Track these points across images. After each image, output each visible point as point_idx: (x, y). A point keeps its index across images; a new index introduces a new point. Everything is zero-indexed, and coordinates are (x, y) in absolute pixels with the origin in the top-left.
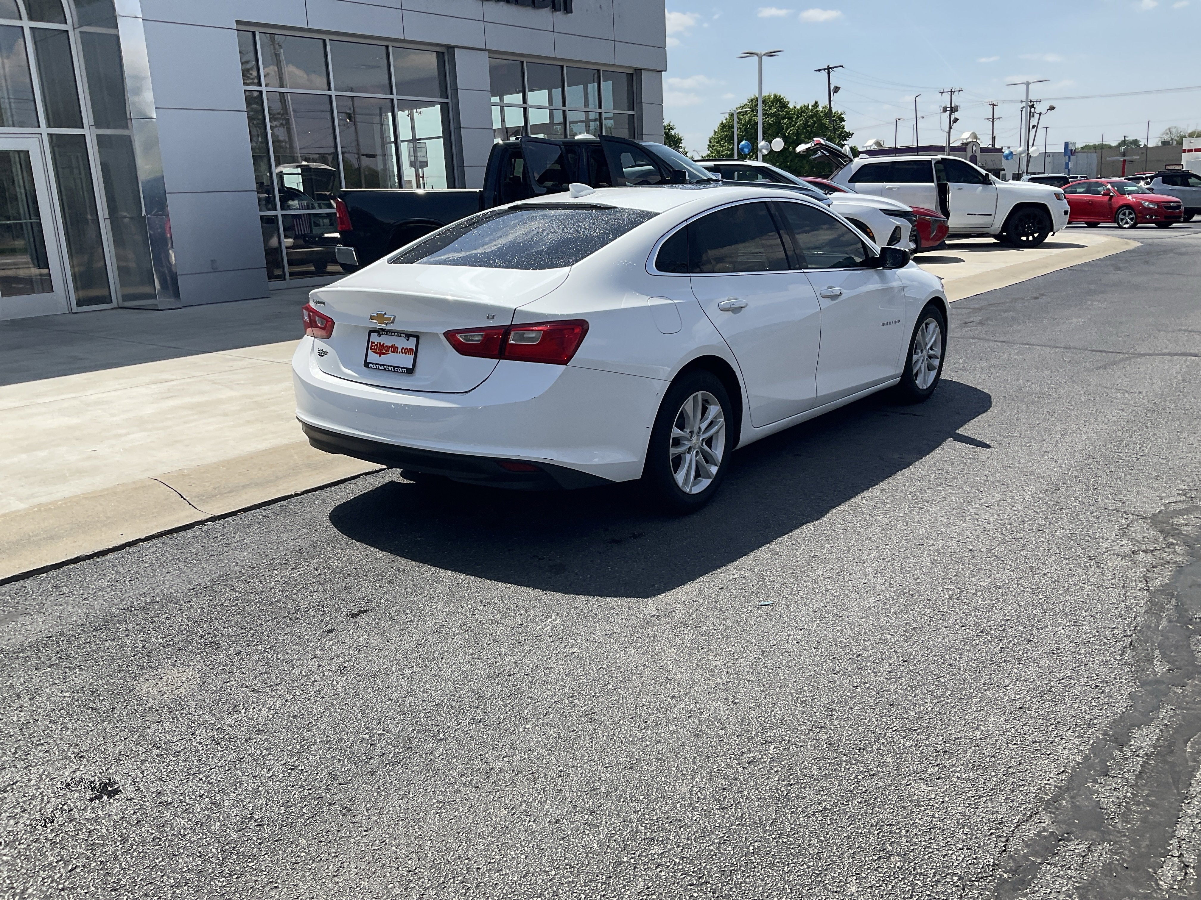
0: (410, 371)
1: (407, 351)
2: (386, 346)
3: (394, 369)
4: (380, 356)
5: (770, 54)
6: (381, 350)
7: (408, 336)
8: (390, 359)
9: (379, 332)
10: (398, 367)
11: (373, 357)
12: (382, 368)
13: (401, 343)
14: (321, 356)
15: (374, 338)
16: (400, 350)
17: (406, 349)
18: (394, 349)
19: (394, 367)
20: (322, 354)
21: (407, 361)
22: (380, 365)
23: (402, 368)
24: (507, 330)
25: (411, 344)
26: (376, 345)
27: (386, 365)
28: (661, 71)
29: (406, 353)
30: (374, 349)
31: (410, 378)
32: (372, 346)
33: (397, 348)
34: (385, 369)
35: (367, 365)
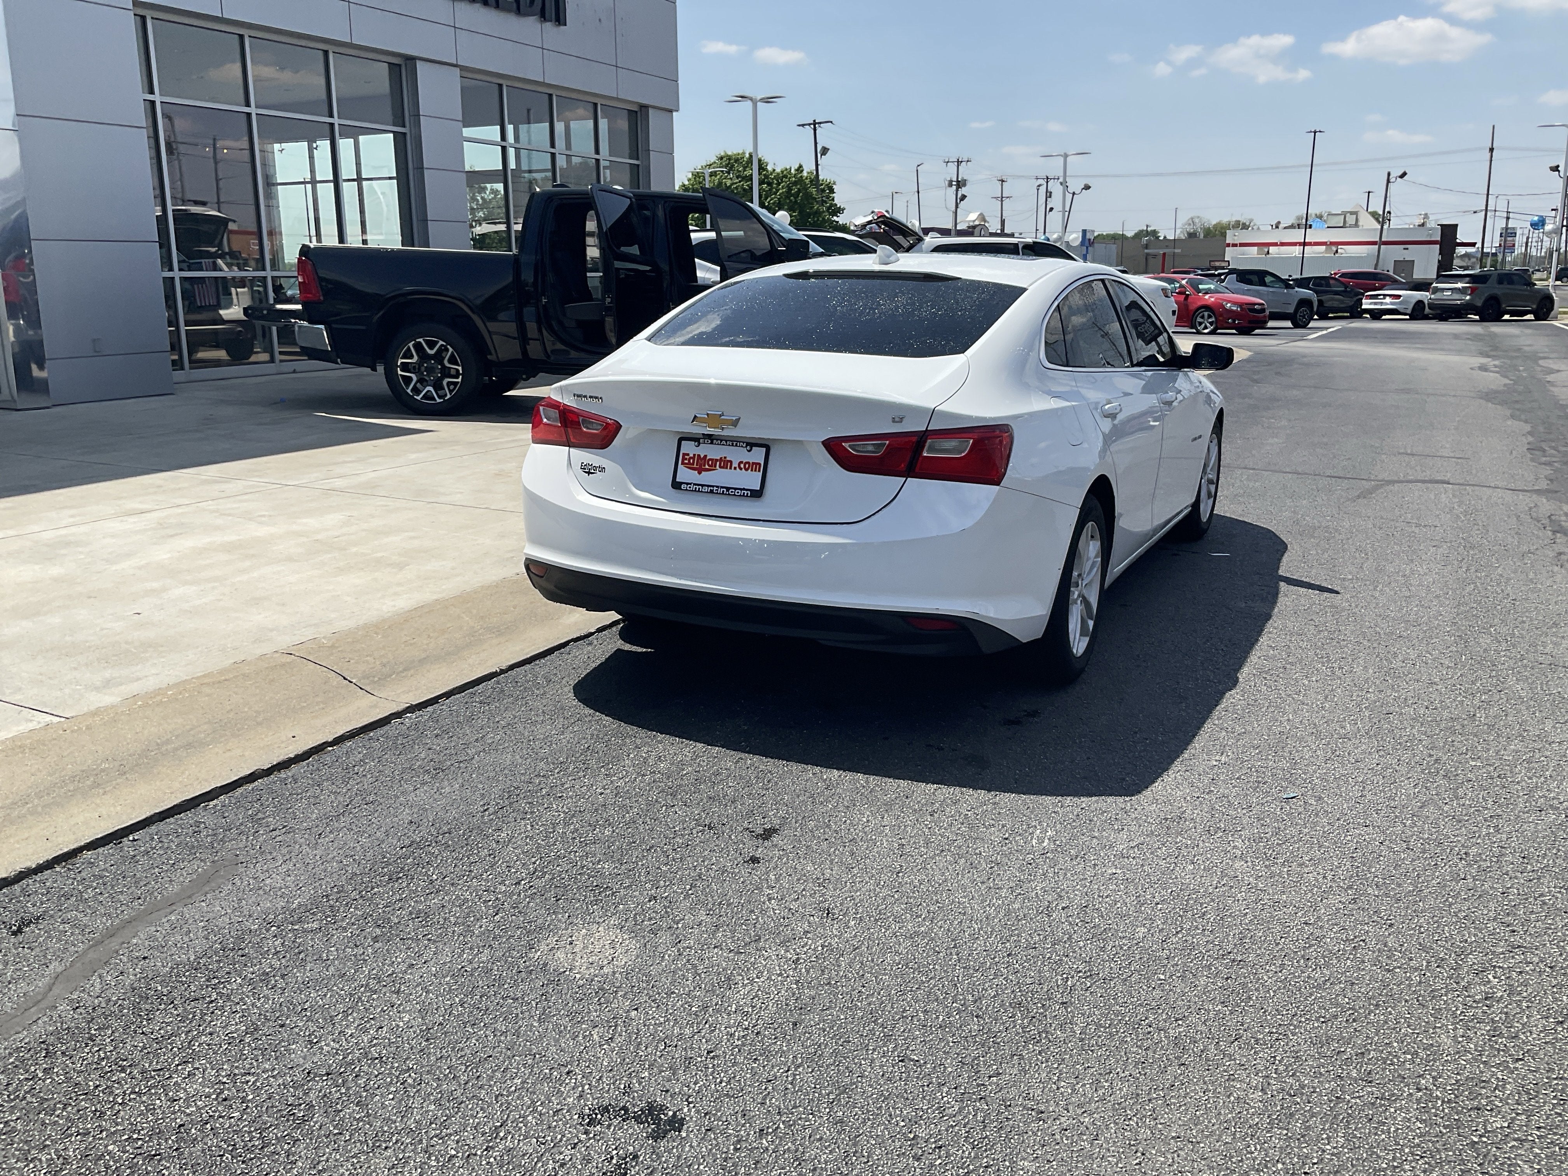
0: (757, 494)
1: (753, 467)
2: (710, 459)
3: (728, 492)
4: (700, 473)
5: (767, 100)
6: (701, 464)
7: (751, 445)
8: (717, 477)
9: (696, 439)
10: (736, 489)
11: (685, 475)
12: (706, 489)
13: (737, 455)
14: (589, 473)
15: (689, 448)
16: (735, 465)
17: (748, 463)
18: (725, 464)
19: (728, 489)
20: (588, 470)
21: (752, 480)
22: (703, 486)
23: (741, 489)
24: (921, 438)
25: (758, 455)
26: (693, 458)
27: (713, 486)
28: (671, 111)
29: (746, 470)
30: (689, 463)
31: (756, 504)
32: (684, 459)
33: (731, 462)
34: (712, 492)
35: (676, 485)
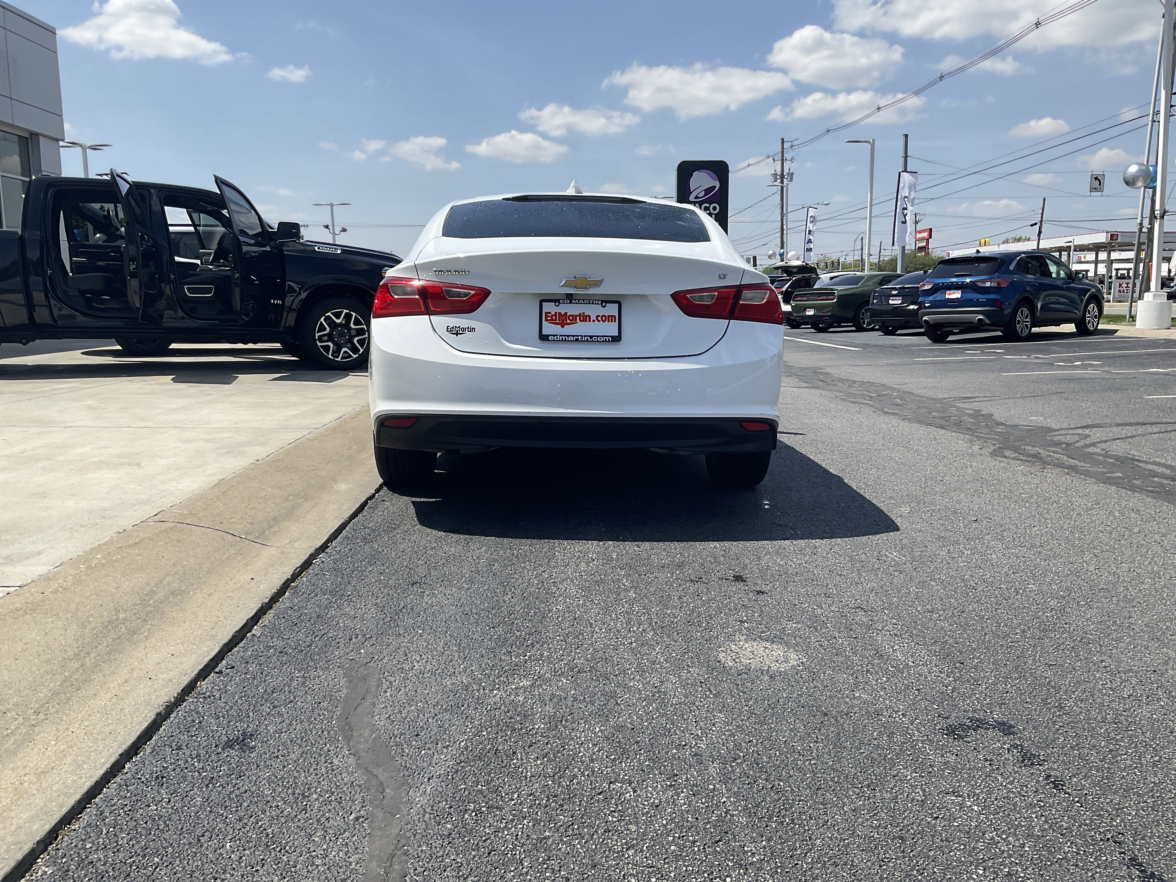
0: (617, 339)
1: (609, 318)
2: (570, 316)
3: (591, 339)
4: (563, 327)
6: (563, 320)
7: (605, 301)
8: (579, 329)
9: (556, 300)
10: (598, 336)
11: (549, 328)
12: (571, 339)
13: (594, 311)
14: (457, 334)
15: (549, 307)
16: (593, 318)
17: (605, 316)
18: (585, 318)
19: (591, 337)
20: (457, 331)
21: (611, 329)
22: (568, 336)
23: (603, 336)
24: (740, 289)
25: (612, 310)
26: (555, 315)
27: (578, 336)
28: (57, 140)
29: (604, 321)
30: (552, 319)
31: (617, 346)
32: (546, 317)
33: (589, 316)
34: (577, 340)
35: (544, 338)
